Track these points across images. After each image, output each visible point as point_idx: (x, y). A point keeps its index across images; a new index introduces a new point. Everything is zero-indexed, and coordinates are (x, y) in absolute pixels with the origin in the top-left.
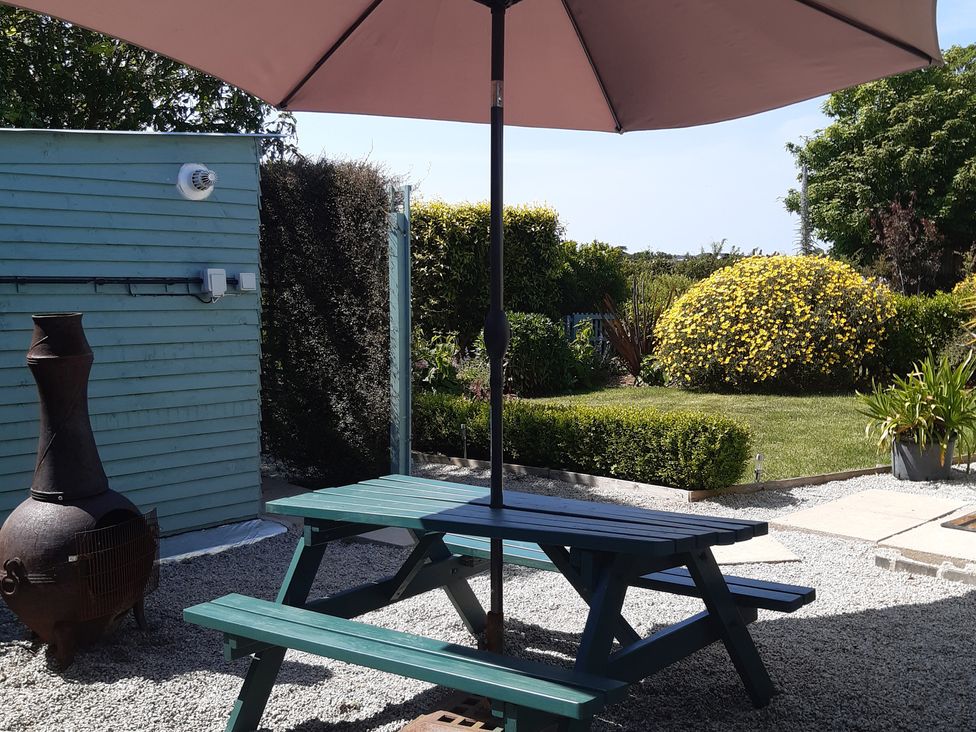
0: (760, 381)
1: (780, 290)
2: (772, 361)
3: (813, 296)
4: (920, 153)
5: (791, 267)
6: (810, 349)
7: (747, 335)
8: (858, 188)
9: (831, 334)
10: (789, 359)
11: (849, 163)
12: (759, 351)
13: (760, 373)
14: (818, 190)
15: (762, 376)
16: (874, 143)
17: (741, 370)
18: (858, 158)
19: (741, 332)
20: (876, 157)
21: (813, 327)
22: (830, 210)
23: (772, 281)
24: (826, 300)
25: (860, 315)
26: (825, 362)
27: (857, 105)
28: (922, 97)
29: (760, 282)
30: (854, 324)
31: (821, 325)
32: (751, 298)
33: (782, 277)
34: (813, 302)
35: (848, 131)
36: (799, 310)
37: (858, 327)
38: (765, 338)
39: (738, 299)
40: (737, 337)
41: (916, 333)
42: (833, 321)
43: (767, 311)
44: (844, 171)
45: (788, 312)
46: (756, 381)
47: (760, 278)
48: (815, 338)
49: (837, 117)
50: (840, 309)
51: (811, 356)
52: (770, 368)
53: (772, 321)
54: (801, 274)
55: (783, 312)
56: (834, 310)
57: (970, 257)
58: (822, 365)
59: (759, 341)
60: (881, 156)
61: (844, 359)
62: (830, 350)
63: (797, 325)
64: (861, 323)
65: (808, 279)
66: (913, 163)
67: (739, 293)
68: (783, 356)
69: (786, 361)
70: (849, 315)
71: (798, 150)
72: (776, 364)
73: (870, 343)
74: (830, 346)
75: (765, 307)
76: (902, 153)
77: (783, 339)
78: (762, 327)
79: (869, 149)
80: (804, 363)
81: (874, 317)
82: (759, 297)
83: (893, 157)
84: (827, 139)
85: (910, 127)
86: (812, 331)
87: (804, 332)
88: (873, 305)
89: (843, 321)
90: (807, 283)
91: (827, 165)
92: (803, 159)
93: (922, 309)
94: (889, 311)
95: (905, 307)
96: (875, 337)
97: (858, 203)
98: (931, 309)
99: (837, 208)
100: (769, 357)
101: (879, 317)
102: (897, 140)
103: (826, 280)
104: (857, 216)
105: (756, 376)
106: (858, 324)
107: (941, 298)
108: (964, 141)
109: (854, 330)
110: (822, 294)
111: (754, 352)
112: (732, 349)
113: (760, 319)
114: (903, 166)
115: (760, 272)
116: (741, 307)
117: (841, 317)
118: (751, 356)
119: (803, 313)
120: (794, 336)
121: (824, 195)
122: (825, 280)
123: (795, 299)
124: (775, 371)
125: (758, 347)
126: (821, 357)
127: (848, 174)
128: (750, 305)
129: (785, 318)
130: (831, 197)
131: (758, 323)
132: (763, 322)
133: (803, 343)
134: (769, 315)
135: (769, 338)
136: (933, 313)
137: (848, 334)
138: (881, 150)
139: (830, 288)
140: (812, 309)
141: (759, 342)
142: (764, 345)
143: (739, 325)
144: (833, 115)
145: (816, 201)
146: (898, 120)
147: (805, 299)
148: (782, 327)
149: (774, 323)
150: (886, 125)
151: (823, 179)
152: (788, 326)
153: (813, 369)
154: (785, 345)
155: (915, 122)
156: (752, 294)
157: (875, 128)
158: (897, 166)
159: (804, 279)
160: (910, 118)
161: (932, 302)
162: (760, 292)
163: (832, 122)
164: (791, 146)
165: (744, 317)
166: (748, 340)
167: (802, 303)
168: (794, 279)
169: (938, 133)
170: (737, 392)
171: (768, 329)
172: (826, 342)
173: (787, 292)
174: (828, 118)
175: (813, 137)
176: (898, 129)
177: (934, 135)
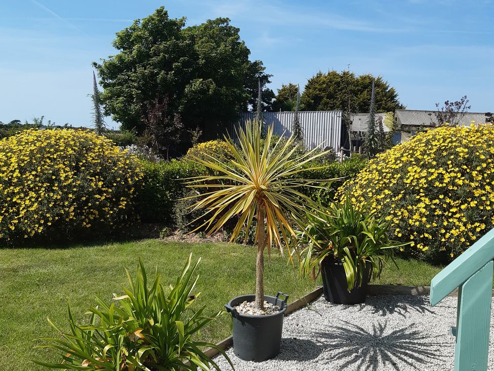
0: (29, 237)
1: (48, 157)
2: (39, 220)
3: (77, 164)
4: (167, 74)
5: (59, 139)
6: (72, 208)
7: (18, 197)
8: (134, 91)
9: (90, 195)
10: (54, 218)
11: (129, 77)
12: (27, 211)
13: (29, 230)
14: (111, 92)
15: (31, 232)
16: (142, 67)
17: (13, 228)
18: (134, 74)
19: (13, 194)
20: (143, 74)
21: (75, 189)
22: (118, 103)
23: (41, 150)
24: (88, 166)
25: (114, 178)
26: (86, 217)
27: (133, 44)
28: (168, 43)
29: (32, 151)
30: (109, 185)
31: (82, 187)
32: (23, 165)
33: (52, 146)
34: (77, 169)
35: (128, 58)
36: (63, 175)
37: (113, 188)
38: (33, 200)
39: (12, 165)
40: (9, 199)
41: (157, 190)
42: (93, 184)
43: (36, 176)
44: (126, 81)
45: (54, 177)
46: (26, 236)
47: (33, 148)
48: (77, 199)
49: (122, 50)
50: (98, 174)
51: (73, 214)
52: (37, 225)
53: (40, 184)
54: (67, 145)
55: (50, 177)
56: (93, 175)
57: (196, 134)
58: (83, 220)
59: (27, 202)
60: (146, 74)
61: (102, 214)
62: (90, 208)
63: (61, 188)
64: (115, 184)
65: (72, 149)
66: (164, 80)
67: (13, 160)
68: (48, 215)
69: (51, 219)
70: (105, 178)
71: (100, 67)
72: (42, 222)
73: (123, 200)
74: (90, 204)
75: (34, 173)
76: (158, 74)
77: (49, 199)
78: (31, 189)
79: (140, 70)
80: (67, 220)
81: (126, 180)
82: (30, 163)
83: (153, 76)
84: (116, 61)
85: (162, 59)
86: (74, 193)
87: (67, 193)
88: (125, 170)
89: (100, 184)
90: (71, 152)
91: (116, 77)
92: (102, 73)
93: (162, 172)
94: (138, 176)
95: (150, 171)
96: (127, 195)
97: (135, 100)
98: (168, 172)
99: (122, 103)
100: (36, 216)
101: (129, 179)
102: (155, 65)
103: (89, 150)
104: (134, 108)
105: (26, 232)
106: (113, 186)
107: (175, 164)
108: (190, 70)
109: (110, 190)
110: (84, 161)
111: (23, 212)
112: (4, 209)
113: (29, 182)
114: (158, 81)
115: (33, 143)
116: (13, 172)
117: (100, 180)
118: (21, 216)
119: (67, 178)
120: (59, 197)
121: (115, 95)
122: (87, 150)
123: (61, 165)
124: (41, 228)
125: (27, 207)
126: (82, 214)
127: (128, 84)
128: (22, 170)
129: (52, 182)
130: (119, 96)
131: (28, 185)
132: (32, 186)
133: (66, 203)
134: (38, 179)
135: (37, 199)
136: (170, 175)
137: (105, 194)
138: (146, 71)
139: (90, 157)
140: (75, 174)
141: (28, 204)
142: (31, 206)
143: (12, 188)
144: (119, 49)
145: (110, 98)
146: (155, 54)
147: (70, 166)
148: (49, 190)
149: (42, 187)
150: (148, 56)
151: (114, 85)
152: (55, 188)
153: (75, 224)
154: (51, 205)
155: (165, 57)
156: (23, 161)
157: (143, 57)
158: (155, 81)
159: (69, 149)
160: (162, 54)
161: (169, 168)
162: (31, 158)
163: (119, 52)
164: (95, 64)
165: (16, 180)
166: (19, 201)
167: (67, 169)
168: (61, 148)
169: (177, 64)
170: (11, 247)
171: (36, 192)
172: (87, 201)
173: (55, 159)
174: (116, 50)
175: (107, 59)
176: (155, 59)
177: (175, 65)
